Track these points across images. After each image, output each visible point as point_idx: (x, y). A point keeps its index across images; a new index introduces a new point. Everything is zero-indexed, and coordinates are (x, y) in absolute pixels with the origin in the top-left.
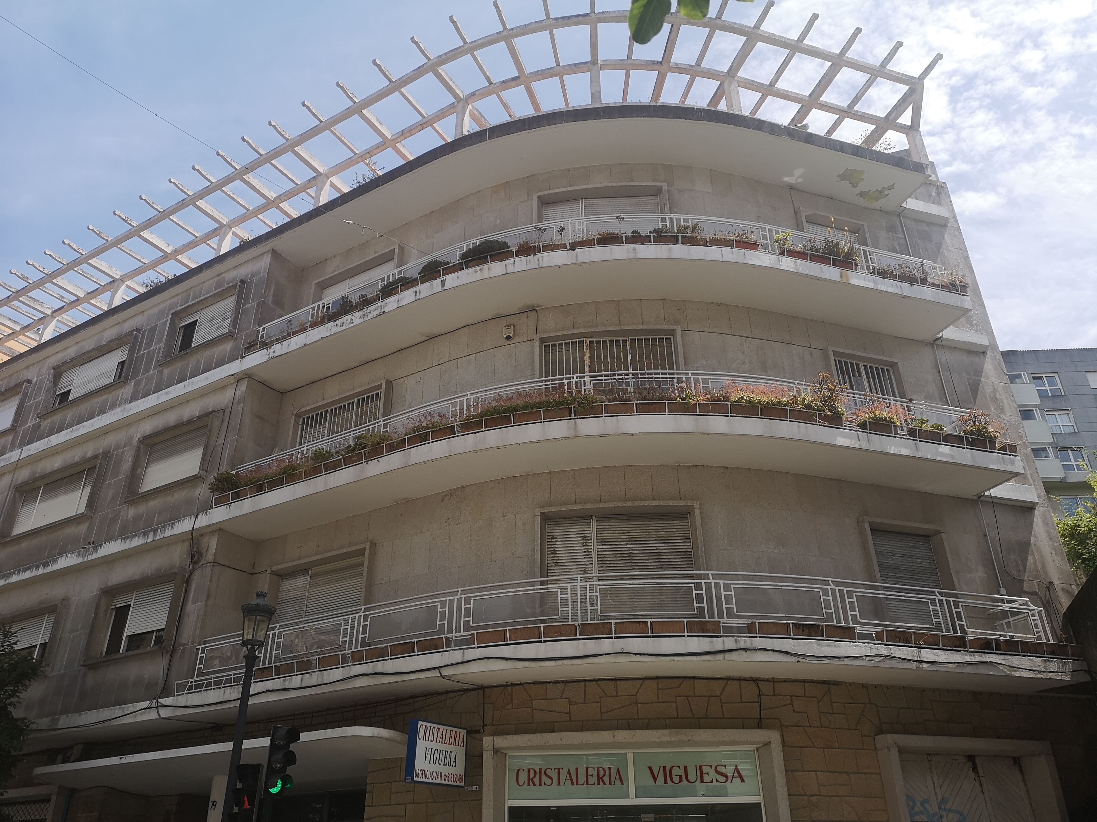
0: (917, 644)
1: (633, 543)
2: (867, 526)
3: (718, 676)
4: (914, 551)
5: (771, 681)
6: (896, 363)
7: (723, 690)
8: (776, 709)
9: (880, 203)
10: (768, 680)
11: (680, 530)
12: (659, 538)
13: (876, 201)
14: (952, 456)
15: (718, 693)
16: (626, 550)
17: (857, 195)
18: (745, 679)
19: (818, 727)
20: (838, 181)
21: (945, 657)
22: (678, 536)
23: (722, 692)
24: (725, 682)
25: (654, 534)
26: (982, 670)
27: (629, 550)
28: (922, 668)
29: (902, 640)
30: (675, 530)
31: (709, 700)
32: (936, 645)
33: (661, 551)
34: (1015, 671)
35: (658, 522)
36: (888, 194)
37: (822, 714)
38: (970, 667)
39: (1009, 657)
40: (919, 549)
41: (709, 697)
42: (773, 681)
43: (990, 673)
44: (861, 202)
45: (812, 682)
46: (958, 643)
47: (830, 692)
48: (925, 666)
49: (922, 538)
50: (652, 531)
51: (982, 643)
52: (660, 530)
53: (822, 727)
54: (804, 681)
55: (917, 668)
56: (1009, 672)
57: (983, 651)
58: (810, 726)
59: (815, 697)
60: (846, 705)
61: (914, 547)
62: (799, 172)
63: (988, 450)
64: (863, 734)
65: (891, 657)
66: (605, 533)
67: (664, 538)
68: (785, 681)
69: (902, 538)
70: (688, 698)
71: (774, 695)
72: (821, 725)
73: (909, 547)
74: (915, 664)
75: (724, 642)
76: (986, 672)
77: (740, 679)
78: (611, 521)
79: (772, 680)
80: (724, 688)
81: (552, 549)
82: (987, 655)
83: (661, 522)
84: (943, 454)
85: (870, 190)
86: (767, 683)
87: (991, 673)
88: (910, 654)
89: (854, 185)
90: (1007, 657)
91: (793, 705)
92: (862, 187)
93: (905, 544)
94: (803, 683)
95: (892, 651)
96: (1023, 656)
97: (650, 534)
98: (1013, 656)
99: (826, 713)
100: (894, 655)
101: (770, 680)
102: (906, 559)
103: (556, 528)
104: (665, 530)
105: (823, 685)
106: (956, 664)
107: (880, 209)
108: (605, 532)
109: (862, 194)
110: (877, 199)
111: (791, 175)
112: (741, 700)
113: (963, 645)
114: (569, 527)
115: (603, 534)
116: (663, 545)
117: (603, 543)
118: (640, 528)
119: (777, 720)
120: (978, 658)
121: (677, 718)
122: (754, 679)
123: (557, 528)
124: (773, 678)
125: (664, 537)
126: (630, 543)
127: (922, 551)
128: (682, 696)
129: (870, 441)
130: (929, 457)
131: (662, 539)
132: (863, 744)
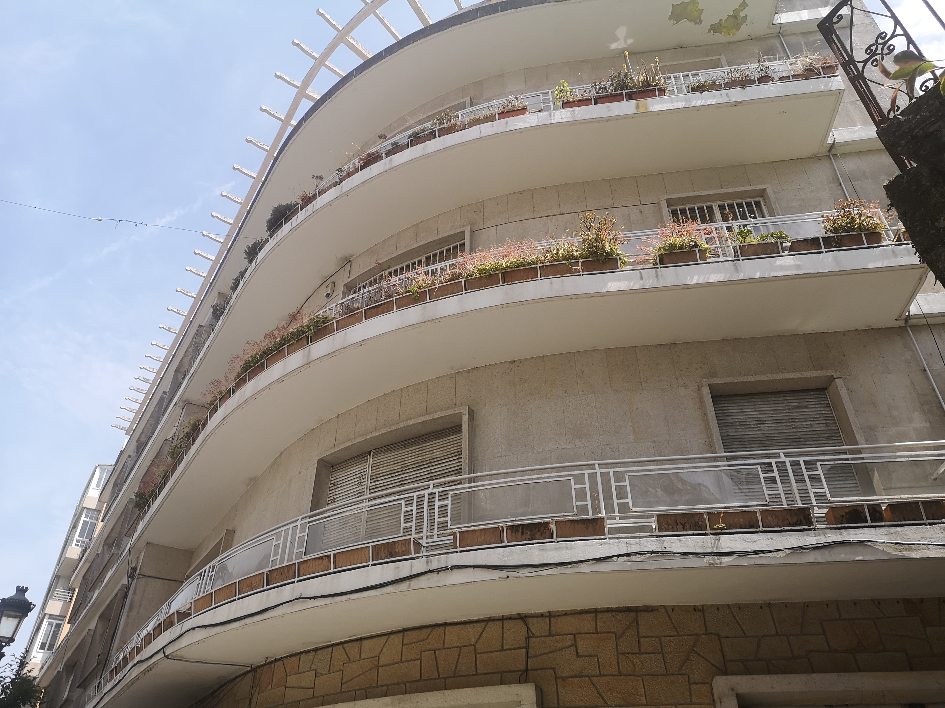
0: (716, 529)
1: (406, 472)
2: (706, 392)
3: (475, 618)
4: (797, 412)
5: (546, 617)
6: (764, 190)
7: (480, 636)
8: (550, 655)
9: (744, 31)
10: (542, 616)
11: (455, 445)
12: (433, 460)
13: (738, 29)
14: (798, 267)
15: (473, 641)
16: (398, 482)
17: (709, 31)
18: (510, 618)
19: (614, 676)
20: (674, 24)
21: (768, 542)
22: (453, 453)
23: (479, 639)
24: (484, 624)
25: (428, 456)
26: (840, 555)
27: (401, 481)
28: (720, 563)
29: (687, 526)
30: (450, 447)
31: (460, 651)
32: (751, 527)
33: (433, 474)
34: (911, 550)
35: (434, 442)
36: (746, 15)
37: (621, 657)
38: (817, 552)
39: (899, 529)
40: (808, 408)
41: (460, 648)
42: (550, 615)
43: (857, 559)
44: (720, 38)
45: (608, 610)
46: (795, 519)
47: (637, 623)
48: (726, 560)
49: (812, 393)
50: (427, 453)
51: (844, 514)
52: (435, 451)
53: (620, 674)
54: (596, 611)
55: (710, 564)
56: (898, 553)
57: (846, 525)
58: (601, 675)
59: (612, 632)
60: (663, 639)
61: (798, 407)
62: (621, 32)
63: (866, 245)
64: (692, 681)
65: (663, 553)
66: (381, 468)
67: (438, 459)
68: (566, 614)
69: (776, 399)
70: (435, 653)
71: (550, 635)
72: (619, 672)
73: (789, 409)
74: (707, 558)
75: (412, 566)
76: (851, 557)
77: (503, 619)
78: (387, 453)
79: (548, 614)
80: (482, 633)
81: (332, 498)
82: (851, 531)
83: (437, 441)
84: (782, 268)
85: (721, 20)
86: (540, 619)
87: (860, 558)
88: (700, 544)
89: (697, 21)
90: (892, 530)
91: (576, 647)
92: (708, 20)
93: (784, 405)
94: (594, 614)
95: (665, 545)
96: (930, 524)
97: (425, 457)
98: (906, 528)
99: (628, 653)
100: (668, 550)
101: (544, 614)
102: (784, 424)
103: (338, 474)
104: (440, 450)
105: (627, 613)
106: (788, 552)
107: (749, 38)
108: (380, 466)
109: (715, 28)
110: (737, 27)
111: (616, 39)
112: (502, 647)
113: (804, 521)
114: (349, 470)
115: (378, 468)
116: (436, 467)
117: (377, 479)
118: (414, 454)
119: (551, 671)
120: (833, 537)
121: (420, 680)
122: (523, 616)
123: (340, 473)
124: (549, 612)
125: (439, 457)
126: (403, 472)
127: (813, 410)
128: (429, 651)
129: (660, 277)
130: (758, 275)
131: (436, 460)
132: (691, 695)
